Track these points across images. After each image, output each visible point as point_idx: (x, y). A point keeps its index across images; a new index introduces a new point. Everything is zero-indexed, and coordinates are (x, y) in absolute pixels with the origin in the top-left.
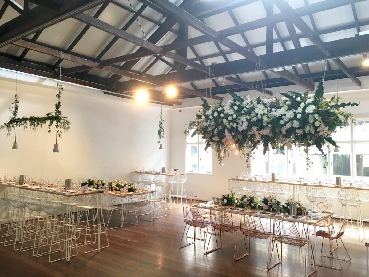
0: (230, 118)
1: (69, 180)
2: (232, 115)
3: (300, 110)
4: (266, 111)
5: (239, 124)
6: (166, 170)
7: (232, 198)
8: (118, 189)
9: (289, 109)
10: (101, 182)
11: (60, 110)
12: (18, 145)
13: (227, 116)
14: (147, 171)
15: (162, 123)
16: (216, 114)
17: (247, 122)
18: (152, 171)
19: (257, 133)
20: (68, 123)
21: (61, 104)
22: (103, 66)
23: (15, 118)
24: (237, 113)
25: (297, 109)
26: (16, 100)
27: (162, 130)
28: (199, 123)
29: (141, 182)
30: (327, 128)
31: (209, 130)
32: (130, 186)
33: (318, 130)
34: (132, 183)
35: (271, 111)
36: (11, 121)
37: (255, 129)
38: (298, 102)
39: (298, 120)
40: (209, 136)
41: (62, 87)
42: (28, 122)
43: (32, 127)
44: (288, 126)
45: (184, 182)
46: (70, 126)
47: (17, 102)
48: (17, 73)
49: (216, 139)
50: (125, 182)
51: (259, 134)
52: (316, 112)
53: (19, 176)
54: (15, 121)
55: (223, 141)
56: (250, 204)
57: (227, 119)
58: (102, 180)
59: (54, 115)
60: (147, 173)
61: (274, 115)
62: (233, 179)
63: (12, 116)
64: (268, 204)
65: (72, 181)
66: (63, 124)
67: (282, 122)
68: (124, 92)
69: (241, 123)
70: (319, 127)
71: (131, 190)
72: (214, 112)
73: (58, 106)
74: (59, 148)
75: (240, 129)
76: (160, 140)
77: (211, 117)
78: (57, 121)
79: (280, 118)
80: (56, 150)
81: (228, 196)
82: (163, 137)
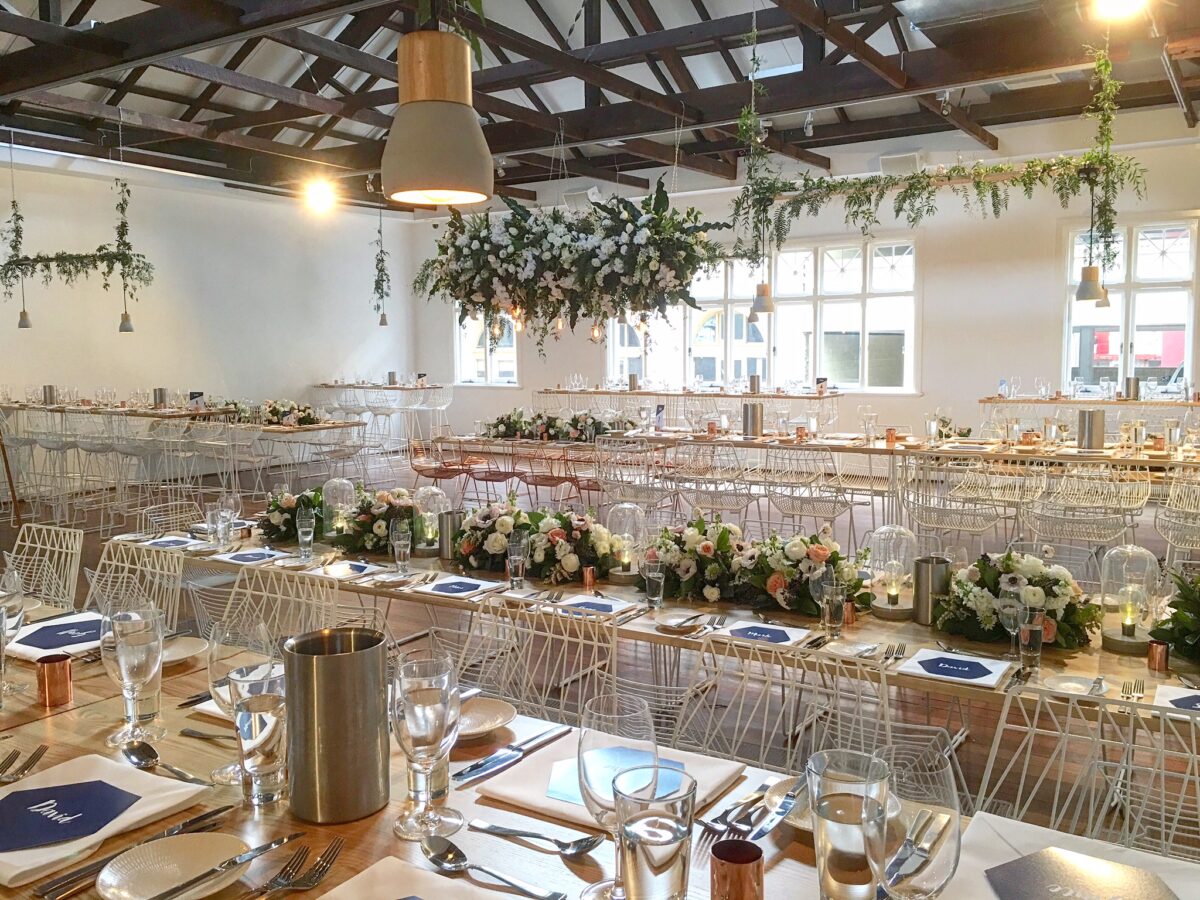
0: (502, 254)
1: (161, 390)
2: (506, 247)
3: (624, 238)
4: (567, 239)
5: (518, 265)
6: (397, 379)
7: (516, 422)
8: (275, 419)
9: (607, 236)
10: (233, 406)
11: (127, 239)
12: (31, 318)
13: (496, 249)
14: (352, 381)
15: (382, 260)
16: (476, 245)
17: (534, 262)
18: (363, 382)
19: (552, 285)
20: (147, 267)
21: (130, 228)
22: (215, 133)
23: (17, 256)
24: (516, 242)
25: (619, 235)
26: (14, 215)
27: (385, 278)
28: (442, 264)
29: (335, 409)
30: (673, 273)
31: (462, 279)
32: (304, 411)
33: (658, 277)
34: (308, 405)
35: (578, 239)
36: (9, 263)
37: (549, 275)
38: (622, 220)
39: (622, 257)
40: (463, 292)
41: (128, 187)
42: (53, 265)
43: (65, 277)
44: (606, 269)
45: (444, 408)
46: (152, 275)
47: (19, 218)
48: (10, 147)
49: (478, 298)
50: (292, 403)
51: (558, 287)
52: (650, 242)
53: (41, 388)
54: (19, 264)
55: (494, 302)
56: (547, 431)
57: (497, 257)
58: (236, 401)
59: (113, 249)
60: (350, 386)
61: (580, 249)
62: (547, 391)
63: (11, 252)
64: (579, 428)
65: (168, 392)
66: (136, 271)
67: (596, 262)
68: (281, 183)
69: (523, 265)
70: (658, 271)
71: (306, 421)
72: (472, 238)
73: (122, 230)
74: (133, 322)
75: (522, 277)
76: (380, 302)
77: (466, 251)
78: (124, 265)
79: (593, 254)
80: (125, 326)
81: (509, 418)
82: (387, 295)
